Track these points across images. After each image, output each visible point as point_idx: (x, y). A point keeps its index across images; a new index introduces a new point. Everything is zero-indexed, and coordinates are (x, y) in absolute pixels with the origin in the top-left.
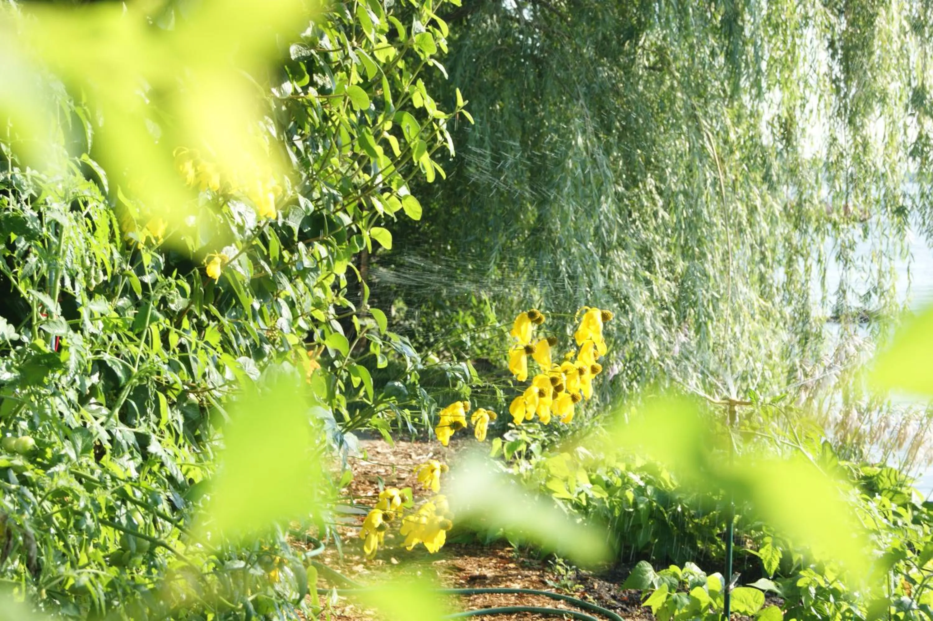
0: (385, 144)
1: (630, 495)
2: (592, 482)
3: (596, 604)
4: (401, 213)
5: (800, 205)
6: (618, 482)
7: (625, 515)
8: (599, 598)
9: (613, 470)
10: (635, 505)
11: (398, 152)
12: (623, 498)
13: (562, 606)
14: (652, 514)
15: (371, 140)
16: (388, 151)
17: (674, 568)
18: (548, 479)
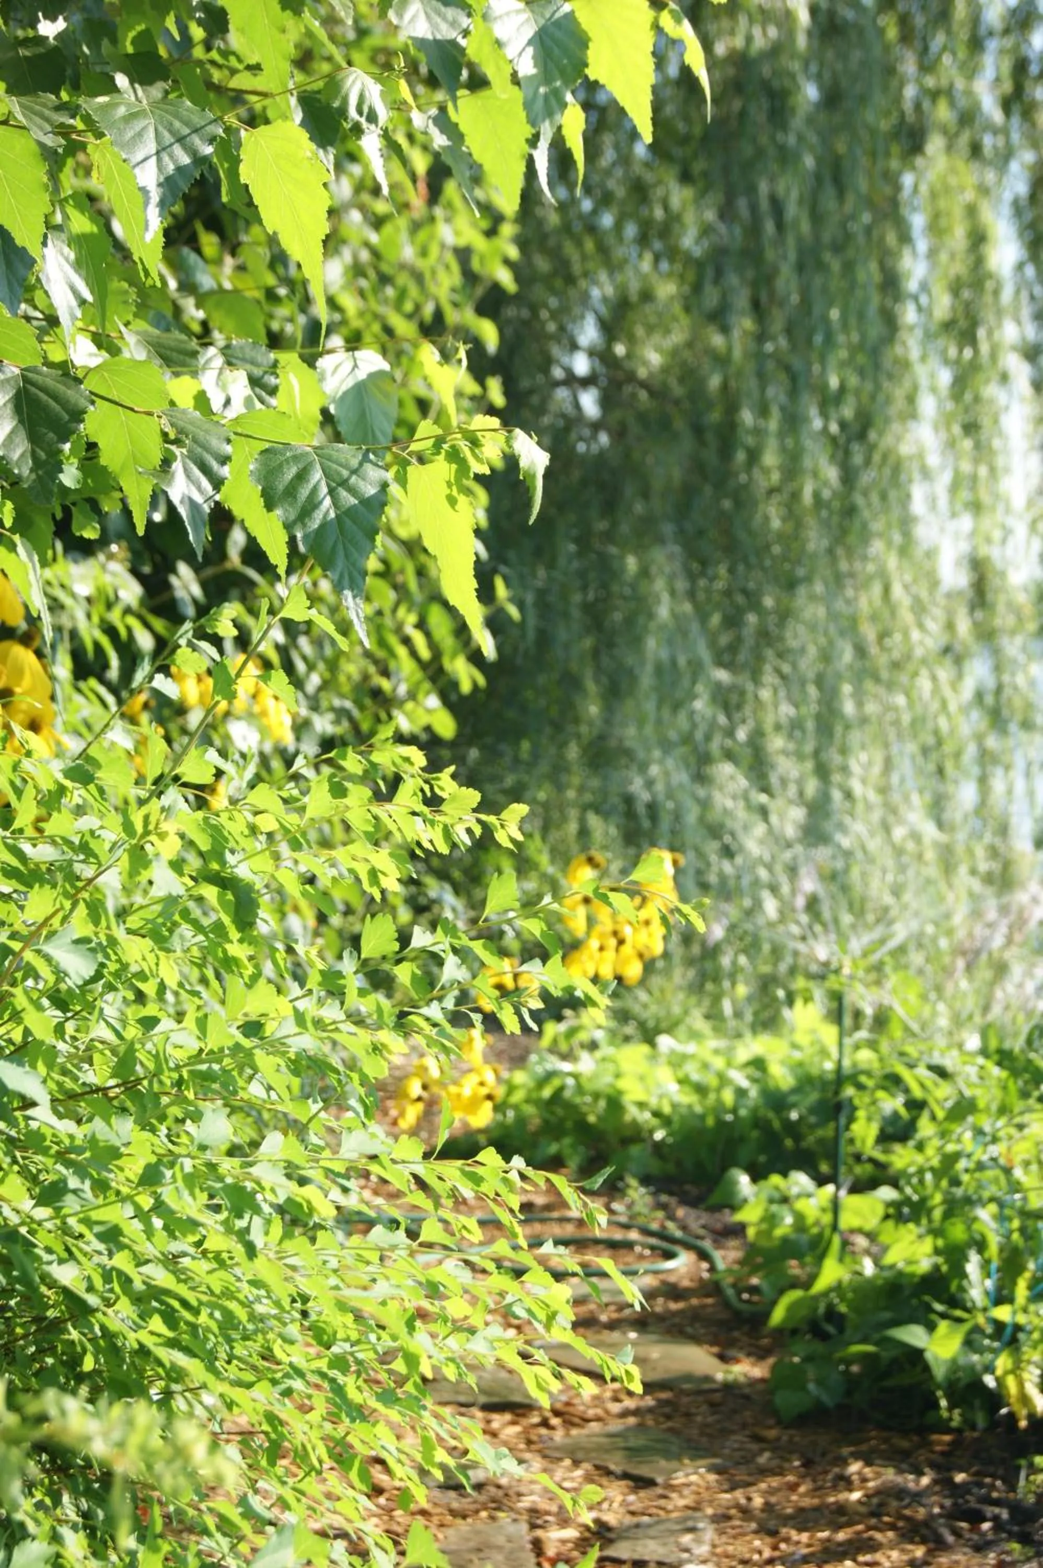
0: (407, 641)
1: (728, 1097)
2: (680, 1082)
3: (678, 1234)
4: (428, 729)
5: (999, 690)
6: (713, 1081)
7: (721, 1123)
8: (684, 1228)
9: (705, 1066)
10: (734, 1111)
11: (425, 653)
12: (719, 1101)
13: (634, 1235)
14: (757, 1122)
15: (393, 640)
16: (414, 654)
17: (775, 1179)
18: (618, 1076)
